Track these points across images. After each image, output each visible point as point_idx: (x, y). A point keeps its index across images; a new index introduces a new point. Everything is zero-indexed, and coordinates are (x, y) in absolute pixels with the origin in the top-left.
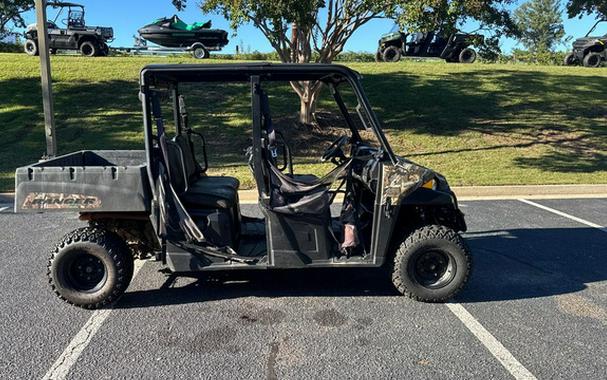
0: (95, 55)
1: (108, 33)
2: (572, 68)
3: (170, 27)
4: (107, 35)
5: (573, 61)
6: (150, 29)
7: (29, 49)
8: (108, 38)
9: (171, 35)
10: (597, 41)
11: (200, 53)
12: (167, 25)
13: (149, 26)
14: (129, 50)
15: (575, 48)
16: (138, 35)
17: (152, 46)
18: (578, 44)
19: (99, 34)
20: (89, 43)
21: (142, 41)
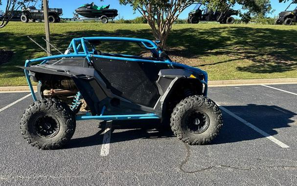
0: (55, 22)
1: (60, 11)
2: (279, 25)
3: (90, 8)
4: (60, 12)
5: (279, 22)
6: (81, 9)
7: (23, 19)
8: (60, 14)
9: (91, 12)
10: (290, 13)
11: (105, 21)
12: (89, 7)
13: (80, 8)
14: (70, 19)
15: (280, 16)
16: (75, 12)
17: (81, 17)
18: (281, 14)
19: (57, 12)
20: (52, 16)
21: (77, 15)
